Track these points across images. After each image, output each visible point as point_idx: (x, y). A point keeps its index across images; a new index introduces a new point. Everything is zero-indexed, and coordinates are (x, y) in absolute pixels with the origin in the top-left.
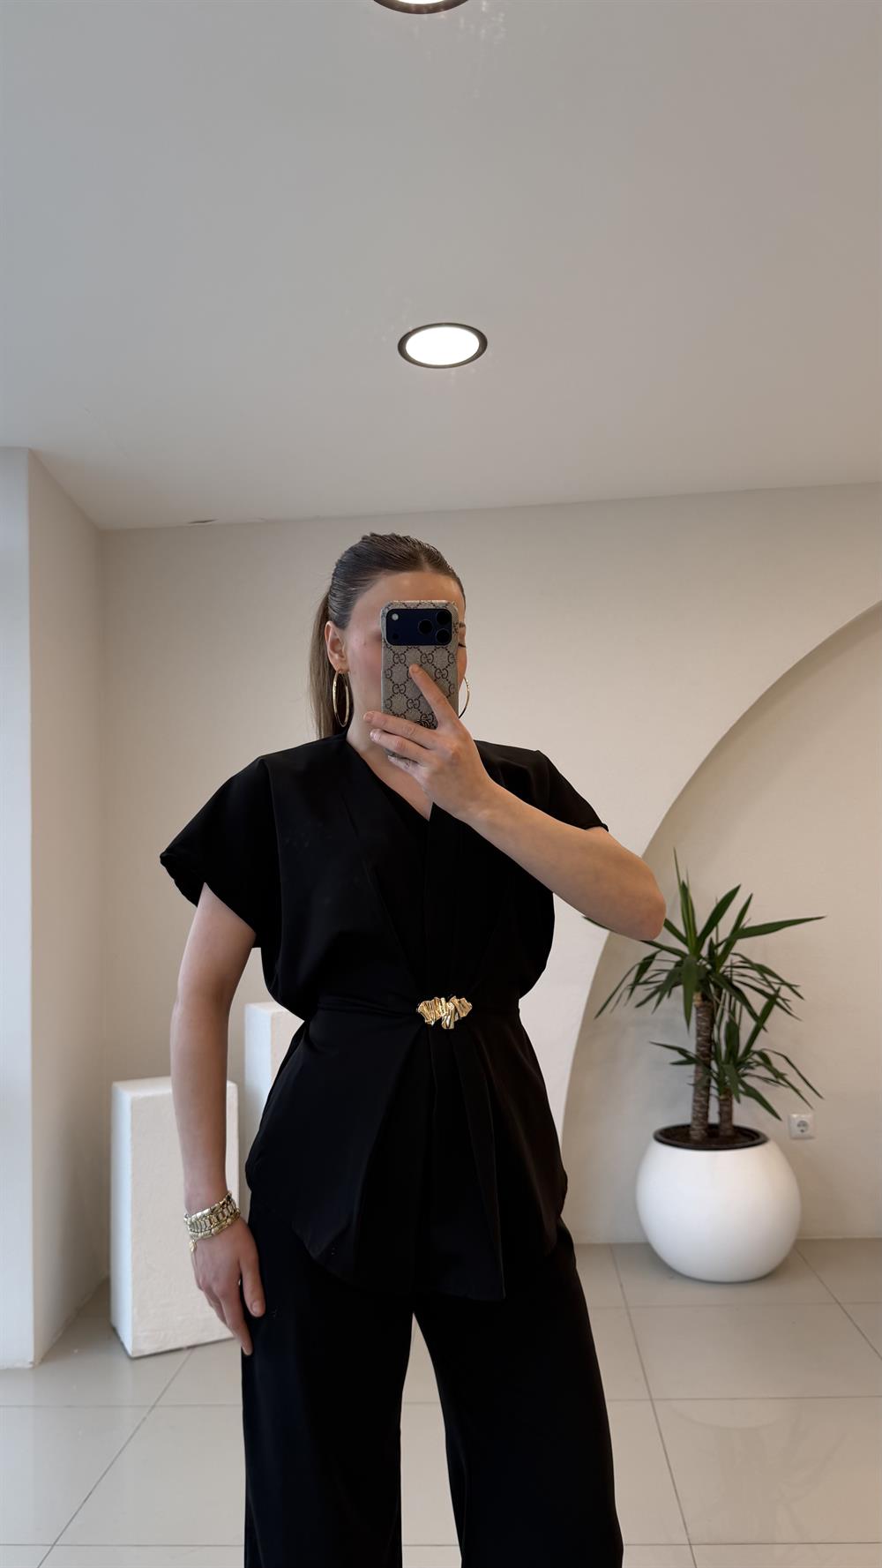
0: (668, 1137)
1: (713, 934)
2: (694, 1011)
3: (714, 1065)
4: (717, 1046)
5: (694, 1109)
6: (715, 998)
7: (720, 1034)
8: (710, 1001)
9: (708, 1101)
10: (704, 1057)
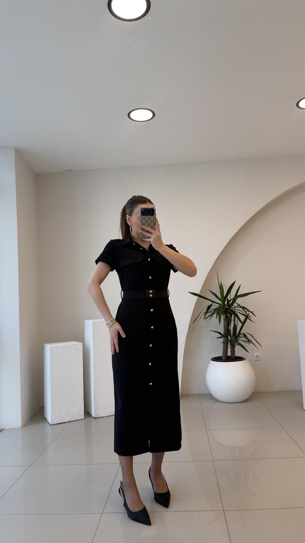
0: (215, 360)
1: (229, 297)
2: (222, 321)
3: (229, 337)
4: (230, 331)
5: (223, 351)
7: (231, 328)
8: (228, 318)
9: (227, 348)
10: (226, 335)
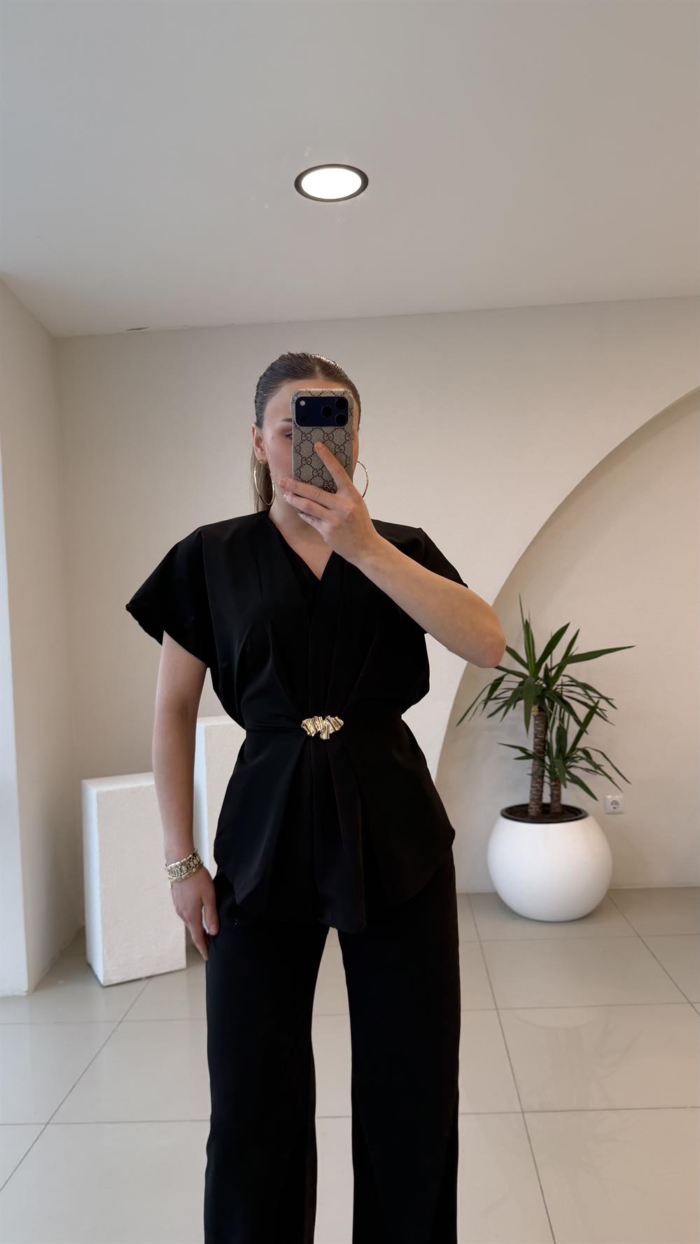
0: (511, 814)
1: (548, 661)
2: (532, 719)
3: (547, 760)
4: (550, 745)
5: (531, 793)
6: (549, 709)
7: (552, 736)
8: (544, 711)
9: (542, 787)
10: (540, 753)
